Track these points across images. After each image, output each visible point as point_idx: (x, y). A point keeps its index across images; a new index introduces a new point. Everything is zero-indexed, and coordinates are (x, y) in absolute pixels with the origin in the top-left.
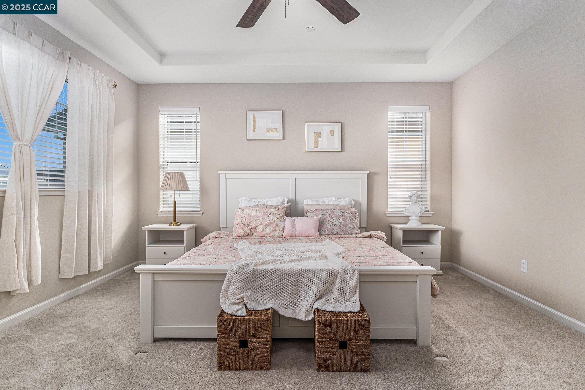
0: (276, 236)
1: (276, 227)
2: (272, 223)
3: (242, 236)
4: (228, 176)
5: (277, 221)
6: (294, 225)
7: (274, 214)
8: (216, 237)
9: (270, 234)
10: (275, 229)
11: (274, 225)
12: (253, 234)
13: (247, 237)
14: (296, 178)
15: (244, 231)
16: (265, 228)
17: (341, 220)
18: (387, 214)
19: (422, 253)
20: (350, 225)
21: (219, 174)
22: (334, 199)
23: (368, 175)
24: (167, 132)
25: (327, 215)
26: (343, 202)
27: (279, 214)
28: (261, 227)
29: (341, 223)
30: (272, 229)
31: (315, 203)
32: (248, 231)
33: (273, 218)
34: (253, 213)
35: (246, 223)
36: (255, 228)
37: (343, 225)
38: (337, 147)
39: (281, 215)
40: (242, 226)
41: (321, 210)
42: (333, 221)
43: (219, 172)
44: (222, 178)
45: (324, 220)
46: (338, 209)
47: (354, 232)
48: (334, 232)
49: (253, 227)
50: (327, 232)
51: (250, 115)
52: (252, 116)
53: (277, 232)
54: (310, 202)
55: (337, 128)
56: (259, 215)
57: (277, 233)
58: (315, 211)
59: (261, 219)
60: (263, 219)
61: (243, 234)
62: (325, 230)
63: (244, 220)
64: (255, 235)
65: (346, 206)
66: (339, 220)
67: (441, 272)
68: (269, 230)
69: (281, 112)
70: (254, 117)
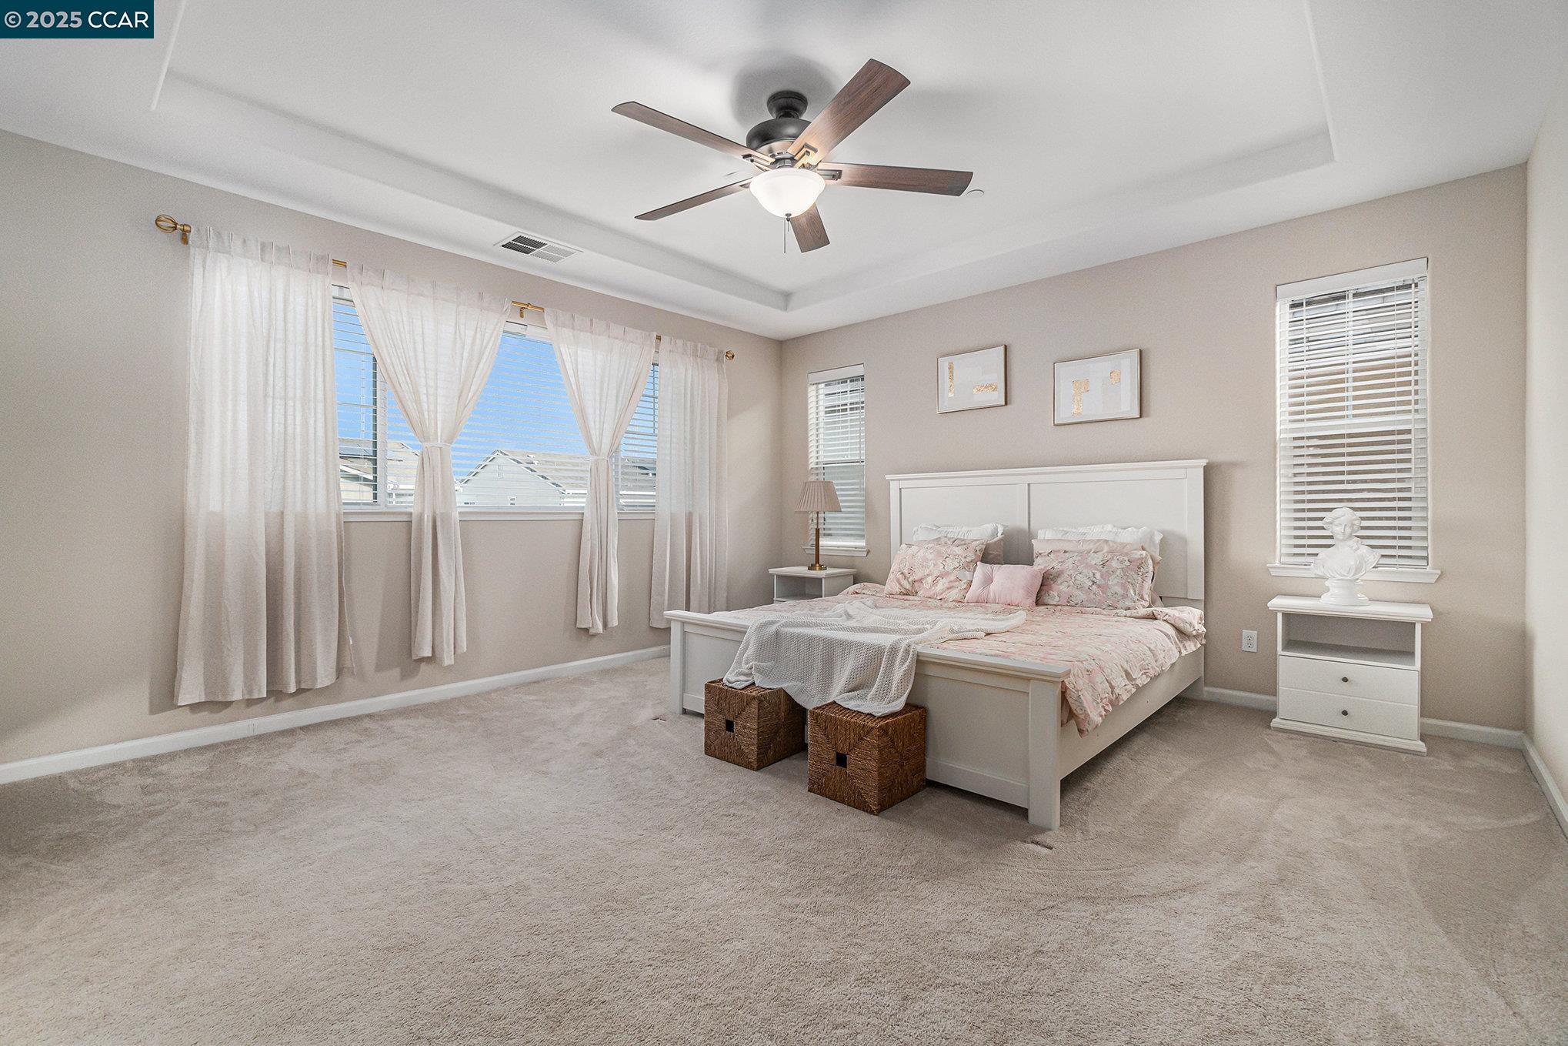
0: (951, 599)
1: (954, 581)
2: (947, 574)
3: (896, 594)
4: (903, 484)
5: (958, 569)
6: (988, 580)
7: (956, 556)
8: (857, 593)
9: (942, 593)
10: (951, 584)
11: (952, 578)
12: (917, 593)
13: (906, 597)
14: (1029, 484)
15: (900, 584)
16: (935, 582)
17: (1098, 576)
18: (1270, 570)
19: (1345, 680)
20: (1118, 589)
21: (889, 481)
22: (1109, 527)
23: (1207, 470)
24: (823, 413)
25: (1069, 564)
26: (1128, 537)
27: (965, 557)
28: (930, 579)
29: (1094, 583)
30: (946, 585)
31: (1059, 536)
32: (908, 587)
33: (951, 564)
34: (921, 554)
35: (906, 571)
36: (920, 581)
37: (1099, 586)
38: (1129, 406)
39: (969, 559)
40: (900, 576)
41: (1065, 552)
42: (1077, 577)
43: (888, 477)
44: (894, 487)
45: (1059, 575)
46: (1105, 551)
47: (1120, 605)
48: (1074, 600)
49: (916, 579)
50: (1057, 599)
51: (944, 363)
52: (946, 365)
53: (955, 591)
54: (1049, 535)
55: (1128, 364)
56: (930, 556)
57: (954, 594)
58: (1050, 553)
59: (931, 564)
60: (935, 565)
61: (898, 591)
62: (1053, 596)
63: (902, 566)
64: (920, 594)
65: (1128, 544)
66: (1091, 574)
67: (1421, 747)
68: (941, 585)
69: (1002, 348)
70: (951, 368)
